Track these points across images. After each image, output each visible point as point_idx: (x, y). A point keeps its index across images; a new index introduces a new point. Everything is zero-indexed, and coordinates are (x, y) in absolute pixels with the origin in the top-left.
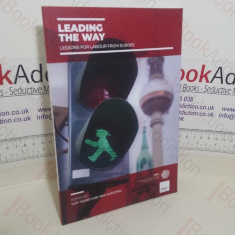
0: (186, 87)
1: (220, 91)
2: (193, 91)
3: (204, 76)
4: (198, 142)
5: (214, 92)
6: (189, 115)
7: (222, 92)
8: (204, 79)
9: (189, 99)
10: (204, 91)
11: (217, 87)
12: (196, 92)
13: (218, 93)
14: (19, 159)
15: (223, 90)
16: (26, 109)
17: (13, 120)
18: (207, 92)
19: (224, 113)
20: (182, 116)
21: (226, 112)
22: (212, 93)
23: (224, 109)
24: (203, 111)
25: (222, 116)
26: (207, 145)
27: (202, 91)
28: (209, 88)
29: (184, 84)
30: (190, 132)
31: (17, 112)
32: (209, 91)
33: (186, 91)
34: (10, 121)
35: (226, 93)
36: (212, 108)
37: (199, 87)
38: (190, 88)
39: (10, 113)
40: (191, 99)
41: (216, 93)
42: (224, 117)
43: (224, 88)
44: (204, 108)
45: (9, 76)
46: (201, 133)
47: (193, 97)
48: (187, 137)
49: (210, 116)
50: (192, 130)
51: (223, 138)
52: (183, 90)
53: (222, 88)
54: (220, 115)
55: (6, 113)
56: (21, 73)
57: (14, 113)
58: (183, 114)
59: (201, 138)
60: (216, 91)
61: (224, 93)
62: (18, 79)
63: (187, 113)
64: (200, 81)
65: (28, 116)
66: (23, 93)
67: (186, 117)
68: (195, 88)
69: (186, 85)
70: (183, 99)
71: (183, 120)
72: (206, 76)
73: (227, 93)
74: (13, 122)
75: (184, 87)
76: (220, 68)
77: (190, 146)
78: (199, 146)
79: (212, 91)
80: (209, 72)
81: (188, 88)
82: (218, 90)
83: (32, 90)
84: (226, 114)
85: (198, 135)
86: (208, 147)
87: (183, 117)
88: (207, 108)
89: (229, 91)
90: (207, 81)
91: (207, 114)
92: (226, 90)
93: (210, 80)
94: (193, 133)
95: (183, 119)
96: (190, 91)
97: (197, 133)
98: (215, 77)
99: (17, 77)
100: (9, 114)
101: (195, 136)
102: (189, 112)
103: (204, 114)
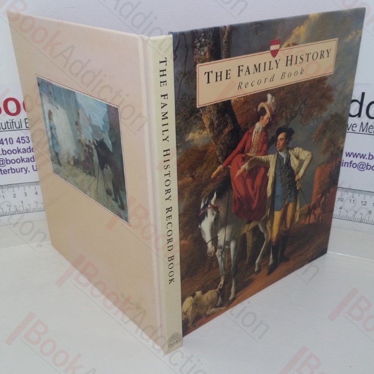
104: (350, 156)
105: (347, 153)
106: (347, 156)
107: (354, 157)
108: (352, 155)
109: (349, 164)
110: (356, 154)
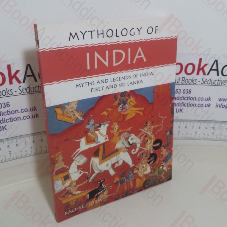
0: (185, 80)
1: (216, 82)
2: (191, 84)
3: (201, 69)
4: (196, 132)
5: (210, 84)
6: (187, 106)
7: (219, 84)
8: (201, 72)
9: (187, 91)
10: (202, 84)
11: (213, 79)
12: (194, 84)
13: (214, 84)
14: (28, 155)
15: (219, 81)
16: (34, 107)
17: (22, 118)
18: (204, 84)
19: (220, 103)
20: (181, 108)
21: (222, 102)
22: (208, 85)
23: (220, 100)
24: (201, 102)
25: (219, 106)
26: (205, 134)
27: (200, 83)
28: (206, 81)
29: (183, 78)
30: (189, 123)
31: (26, 110)
32: (206, 83)
33: (184, 83)
34: (19, 118)
35: (221, 84)
36: (210, 99)
37: (196, 79)
38: (188, 81)
39: (20, 111)
40: (189, 91)
41: (213, 85)
42: (221, 107)
43: (220, 80)
44: (202, 99)
45: (18, 75)
46: (199, 123)
47: (191, 90)
48: (186, 127)
49: (207, 107)
50: (190, 121)
51: (220, 127)
52: (182, 83)
53: (218, 80)
54: (216, 105)
55: (16, 111)
56: (29, 73)
57: (23, 111)
58: (182, 106)
59: (200, 128)
60: (212, 83)
61: (220, 85)
62: (27, 78)
63: (186, 105)
64: (198, 74)
65: (36, 114)
66: (31, 92)
67: (185, 109)
68: (193, 81)
69: (184, 78)
70: (182, 91)
71: (182, 112)
72: (203, 69)
73: (223, 85)
74: (22, 120)
75: (182, 80)
76: (216, 61)
77: (189, 136)
78: (197, 136)
79: (209, 83)
80: (206, 65)
81: (187, 80)
82: (215, 81)
83: (40, 88)
84: (222, 105)
85: (197, 125)
86: (206, 136)
87: (183, 109)
88: (204, 99)
89: (224, 82)
90: (204, 74)
91: (204, 105)
92: (222, 82)
93: (207, 72)
94: (192, 123)
95: (182, 110)
96: (188, 83)
97: (195, 123)
98: (211, 70)
99: (26, 76)
100: (18, 113)
101: (193, 127)
102: (188, 104)
103: (202, 105)
104: (221, 101)
105: (220, 99)
106: (219, 101)
107: (223, 101)
108: (222, 100)
109: (220, 106)
110: (225, 99)
